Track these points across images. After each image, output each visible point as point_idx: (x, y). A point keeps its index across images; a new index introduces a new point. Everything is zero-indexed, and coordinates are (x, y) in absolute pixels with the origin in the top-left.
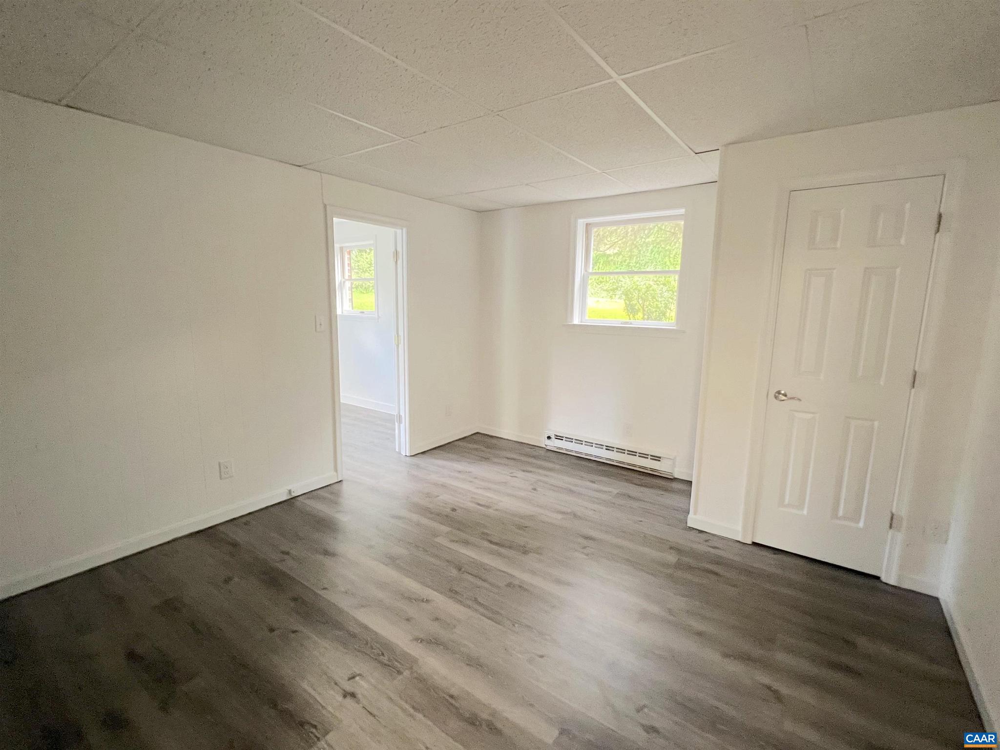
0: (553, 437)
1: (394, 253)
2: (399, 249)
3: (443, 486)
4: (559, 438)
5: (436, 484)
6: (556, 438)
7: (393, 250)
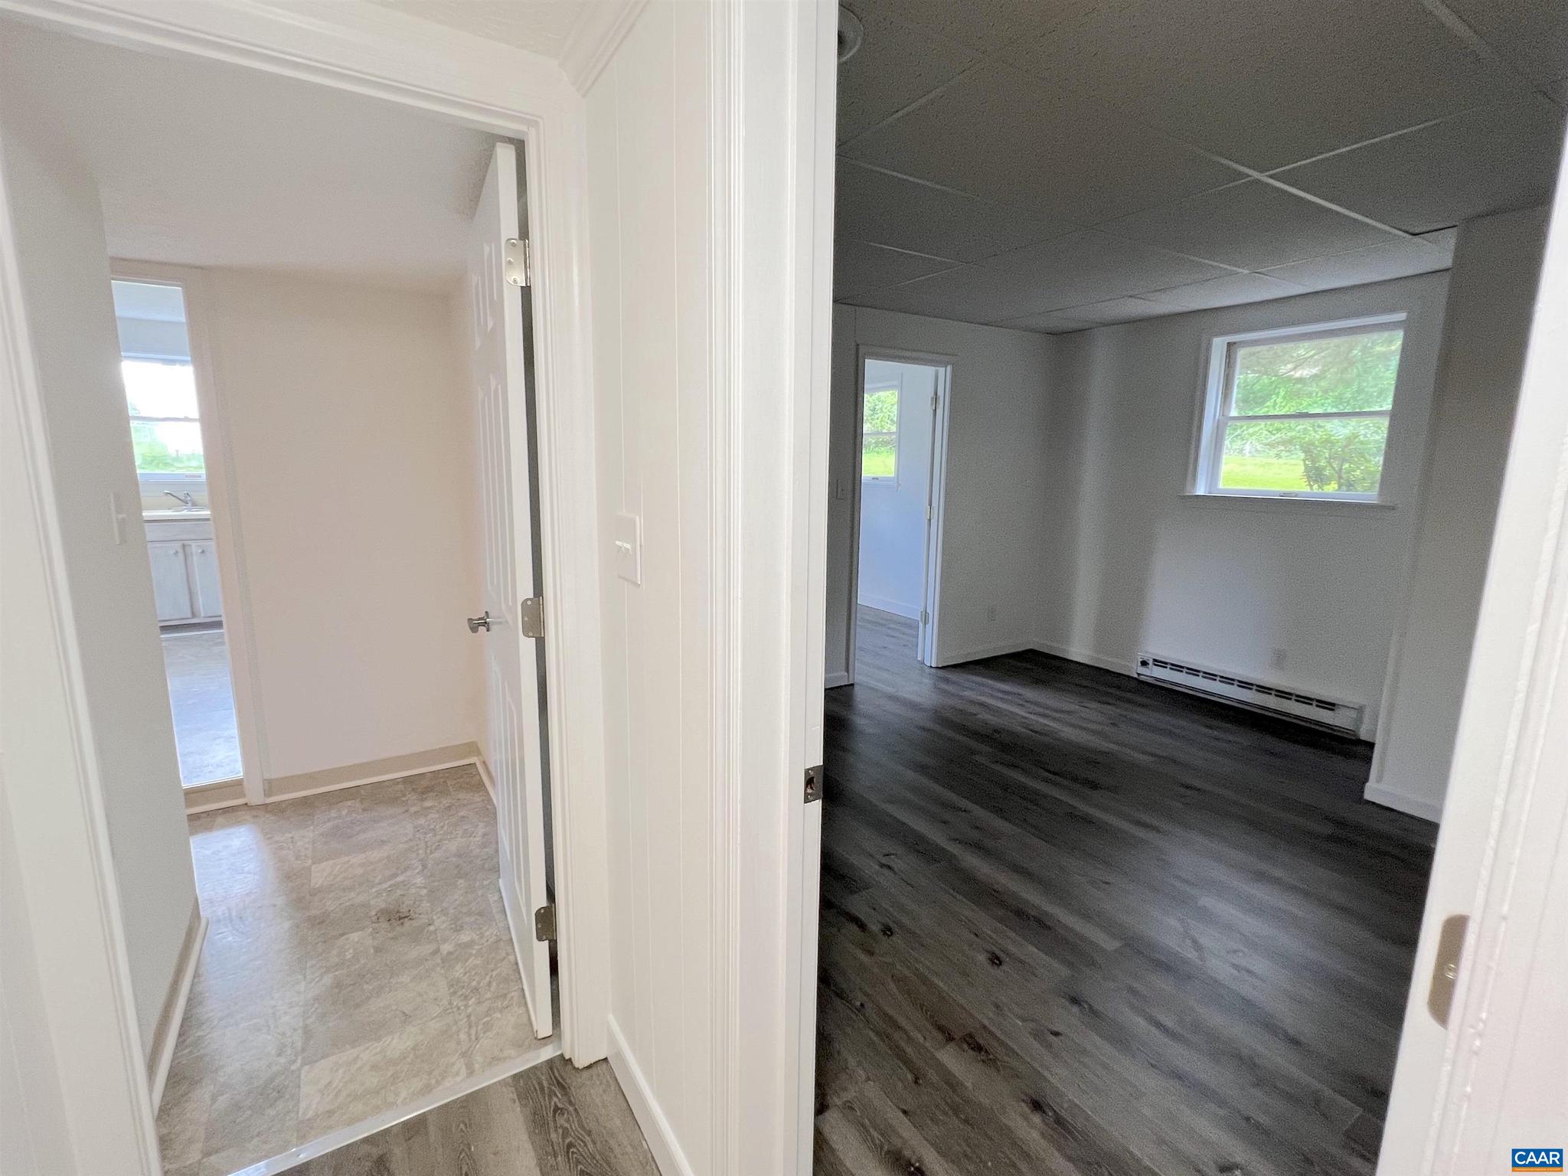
0: (1151, 662)
1: (932, 398)
2: (940, 393)
3: (982, 704)
4: (1159, 664)
5: (972, 702)
6: (1155, 665)
7: (932, 394)
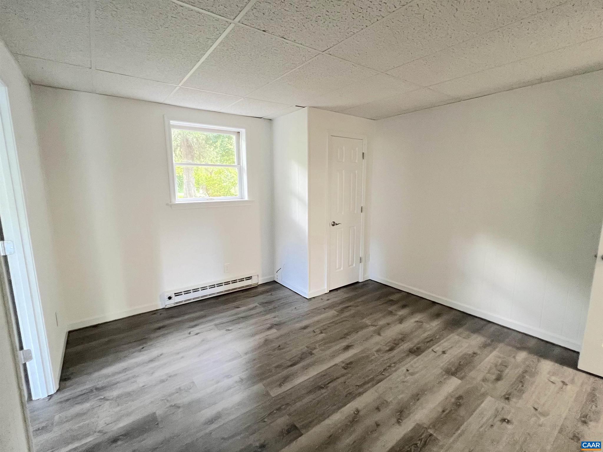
0: (173, 296)
4: (177, 294)
6: (175, 296)
